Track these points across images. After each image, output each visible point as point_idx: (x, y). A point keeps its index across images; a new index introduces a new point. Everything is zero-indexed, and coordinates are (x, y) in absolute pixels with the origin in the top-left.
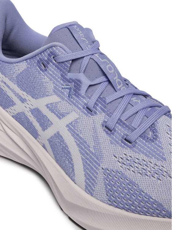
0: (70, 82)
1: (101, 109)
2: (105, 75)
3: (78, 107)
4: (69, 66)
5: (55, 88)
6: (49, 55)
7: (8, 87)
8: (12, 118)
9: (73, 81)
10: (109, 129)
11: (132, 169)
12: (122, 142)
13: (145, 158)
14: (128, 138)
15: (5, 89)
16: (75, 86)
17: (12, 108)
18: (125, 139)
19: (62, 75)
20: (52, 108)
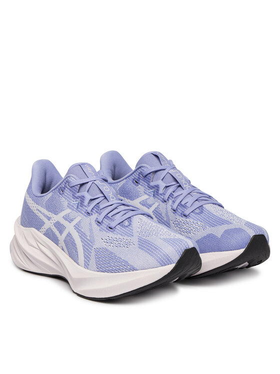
0: (77, 198)
1: (96, 211)
2: (102, 193)
3: (82, 213)
4: (78, 188)
5: (68, 204)
6: (65, 183)
7: (40, 212)
8: (43, 236)
9: (80, 197)
10: (99, 223)
11: (112, 245)
12: (107, 229)
13: (121, 237)
14: (110, 226)
15: (39, 215)
16: (81, 201)
17: (43, 227)
18: (109, 228)
19: (73, 195)
20: (66, 218)
